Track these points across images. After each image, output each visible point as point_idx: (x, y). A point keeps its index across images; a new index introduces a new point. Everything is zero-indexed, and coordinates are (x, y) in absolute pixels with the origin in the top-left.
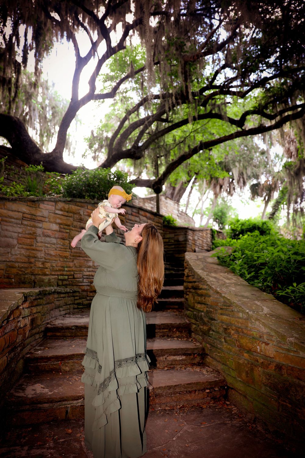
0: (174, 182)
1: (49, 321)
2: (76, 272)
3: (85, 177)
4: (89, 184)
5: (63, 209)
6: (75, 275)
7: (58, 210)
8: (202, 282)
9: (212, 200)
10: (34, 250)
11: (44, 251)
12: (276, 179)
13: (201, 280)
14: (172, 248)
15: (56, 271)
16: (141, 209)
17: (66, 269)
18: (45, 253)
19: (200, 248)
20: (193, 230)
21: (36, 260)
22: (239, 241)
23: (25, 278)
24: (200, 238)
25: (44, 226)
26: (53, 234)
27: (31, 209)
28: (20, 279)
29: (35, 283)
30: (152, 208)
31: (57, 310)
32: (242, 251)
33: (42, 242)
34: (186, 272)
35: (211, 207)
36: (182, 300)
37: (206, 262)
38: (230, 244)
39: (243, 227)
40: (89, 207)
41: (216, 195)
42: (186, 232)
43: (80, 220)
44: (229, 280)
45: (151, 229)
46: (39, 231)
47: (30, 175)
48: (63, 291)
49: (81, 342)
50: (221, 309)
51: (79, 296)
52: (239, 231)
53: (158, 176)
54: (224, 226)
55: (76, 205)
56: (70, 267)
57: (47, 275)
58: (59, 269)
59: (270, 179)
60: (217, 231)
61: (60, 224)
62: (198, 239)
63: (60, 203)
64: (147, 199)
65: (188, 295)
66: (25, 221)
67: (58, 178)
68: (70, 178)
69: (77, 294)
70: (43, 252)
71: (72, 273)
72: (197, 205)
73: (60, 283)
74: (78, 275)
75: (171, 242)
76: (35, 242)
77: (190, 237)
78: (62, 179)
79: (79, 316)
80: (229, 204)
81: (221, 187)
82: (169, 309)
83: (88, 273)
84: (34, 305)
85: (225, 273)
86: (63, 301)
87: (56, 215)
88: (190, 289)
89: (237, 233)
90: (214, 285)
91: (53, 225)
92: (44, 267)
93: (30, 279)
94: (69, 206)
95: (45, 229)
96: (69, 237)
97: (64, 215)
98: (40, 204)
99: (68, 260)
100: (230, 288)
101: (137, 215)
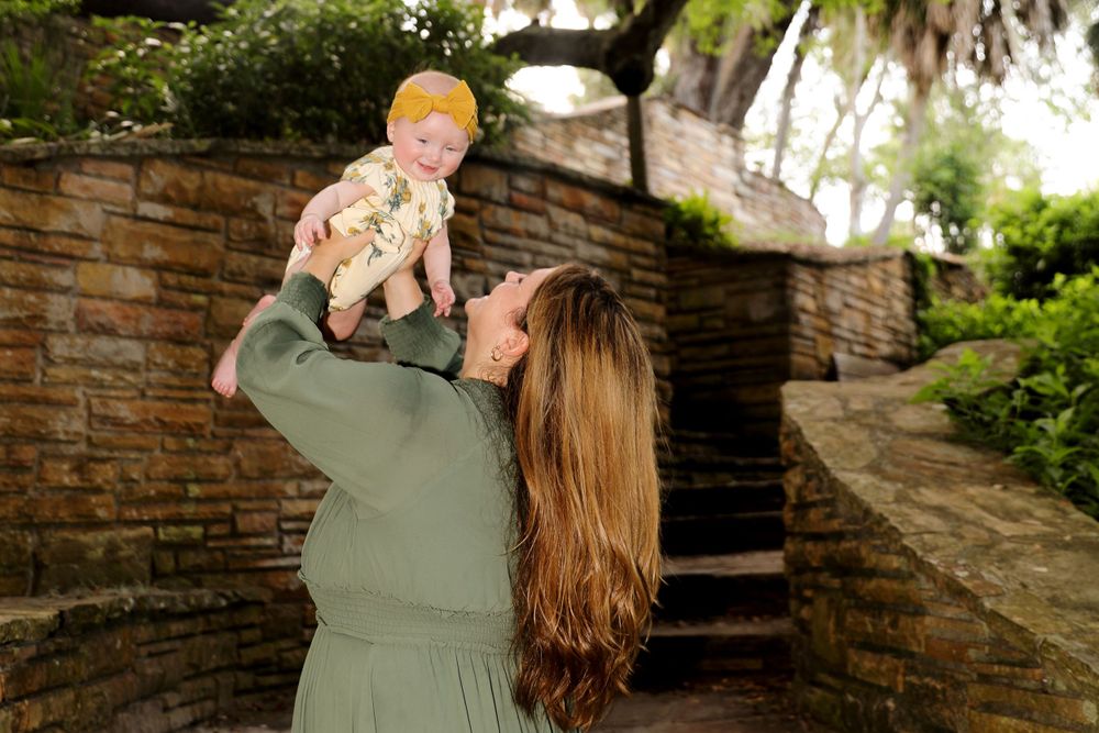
0: (708, 31)
2: (243, 505)
3: (279, 32)
4: (299, 64)
5: (172, 193)
6: (238, 517)
7: (151, 199)
8: (871, 534)
9: (900, 109)
10: (33, 401)
11: (82, 403)
13: (869, 524)
14: (718, 358)
15: (147, 501)
16: (554, 174)
17: (194, 490)
18: (91, 414)
19: (858, 349)
20: (818, 265)
21: (43, 454)
24: (852, 301)
25: (82, 283)
26: (126, 318)
27: (17, 200)
29: (39, 567)
30: (609, 162)
31: (148, 706)
32: (1068, 362)
33: (73, 361)
34: (793, 480)
35: (897, 143)
36: (783, 626)
37: (887, 431)
38: (1010, 322)
40: (301, 176)
41: (921, 82)
42: (785, 274)
43: (256, 246)
44: (1016, 520)
45: (571, 293)
46: (59, 309)
47: (17, 33)
48: (182, 607)
50: (985, 679)
51: (262, 626)
52: (1047, 257)
53: (630, 8)
54: (974, 230)
55: (235, 172)
56: (212, 479)
57: (101, 525)
58: (159, 493)
60: (937, 262)
61: (159, 267)
62: (847, 305)
63: (159, 164)
64: (583, 120)
65: (808, 601)
67: (151, 41)
68: (203, 40)
69: (254, 616)
70: (81, 409)
71: (227, 508)
72: (831, 136)
73: (167, 563)
74: (256, 517)
75: (715, 329)
76: (40, 361)
77: (804, 300)
78: (167, 46)
80: (986, 124)
81: (943, 42)
82: (717, 675)
83: (302, 507)
84: (35, 688)
85: (992, 482)
86: (183, 658)
87: (140, 226)
88: (818, 570)
89: (1041, 265)
90: (937, 554)
91: (125, 274)
92: (87, 484)
93: (18, 549)
94: (202, 176)
95: (86, 295)
96: (211, 330)
97: (179, 221)
98: (64, 177)
99: (205, 446)
100: (1020, 563)
101: (536, 203)
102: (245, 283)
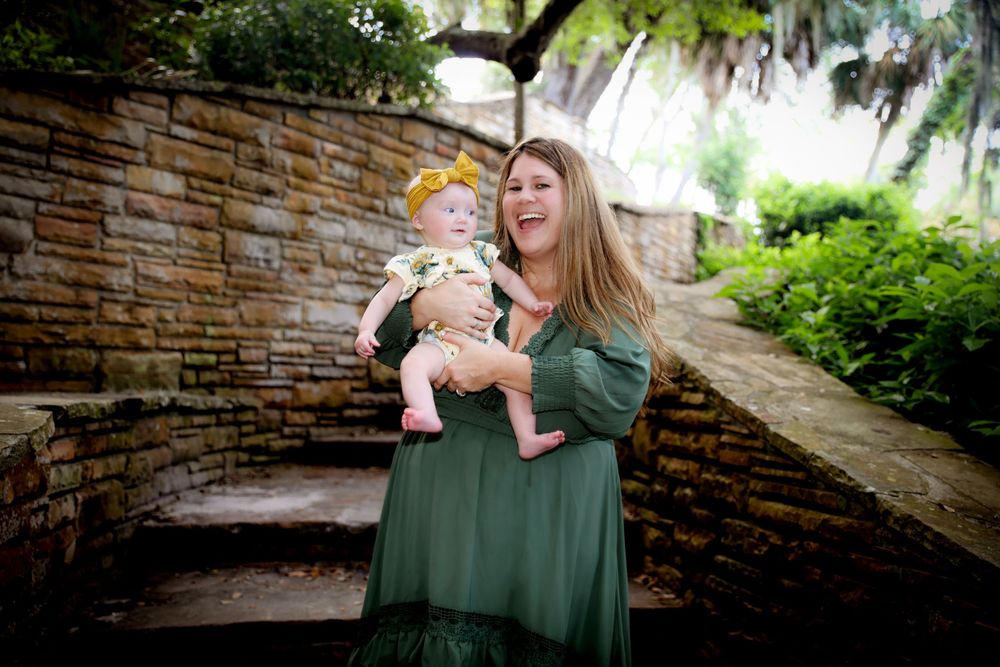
0: (574, 47)
1: (152, 507)
2: (244, 343)
3: (275, 12)
4: (289, 37)
5: (196, 121)
6: (241, 351)
7: (180, 123)
8: (688, 381)
9: (695, 120)
10: (95, 261)
11: (131, 265)
12: (925, 43)
15: (177, 335)
16: (466, 133)
17: (211, 331)
18: (137, 274)
19: (657, 272)
20: (637, 214)
21: (102, 299)
22: (788, 253)
23: (64, 359)
24: (656, 240)
25: (130, 181)
26: (163, 208)
27: (79, 114)
28: (48, 362)
29: (100, 375)
31: (177, 469)
32: (816, 281)
33: (124, 236)
35: (691, 142)
37: (696, 316)
39: (805, 209)
40: (290, 118)
41: (712, 99)
43: (258, 165)
44: (786, 377)
46: (112, 197)
48: (201, 406)
49: (261, 579)
51: (255, 423)
52: (788, 221)
54: (736, 202)
55: (243, 110)
56: (224, 324)
57: (146, 349)
58: (186, 331)
59: (905, 43)
60: (712, 220)
61: (187, 174)
62: (654, 243)
63: (186, 97)
64: (483, 106)
66: (57, 157)
67: (180, 13)
68: (219, 12)
69: (250, 416)
70: (129, 270)
71: (232, 344)
72: (646, 132)
73: (191, 378)
74: (253, 351)
76: (100, 234)
78: (192, 16)
79: (257, 490)
80: (750, 133)
81: (731, 71)
83: (285, 347)
84: (98, 451)
85: (768, 352)
86: (201, 440)
87: (173, 143)
89: (783, 226)
90: (735, 394)
91: (162, 176)
92: (134, 322)
93: (85, 362)
94: (218, 112)
95: (133, 189)
96: (224, 221)
97: (201, 141)
98: (116, 100)
99: (218, 301)
100: (792, 404)
101: (452, 152)
102: (248, 190)
